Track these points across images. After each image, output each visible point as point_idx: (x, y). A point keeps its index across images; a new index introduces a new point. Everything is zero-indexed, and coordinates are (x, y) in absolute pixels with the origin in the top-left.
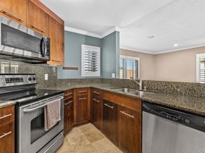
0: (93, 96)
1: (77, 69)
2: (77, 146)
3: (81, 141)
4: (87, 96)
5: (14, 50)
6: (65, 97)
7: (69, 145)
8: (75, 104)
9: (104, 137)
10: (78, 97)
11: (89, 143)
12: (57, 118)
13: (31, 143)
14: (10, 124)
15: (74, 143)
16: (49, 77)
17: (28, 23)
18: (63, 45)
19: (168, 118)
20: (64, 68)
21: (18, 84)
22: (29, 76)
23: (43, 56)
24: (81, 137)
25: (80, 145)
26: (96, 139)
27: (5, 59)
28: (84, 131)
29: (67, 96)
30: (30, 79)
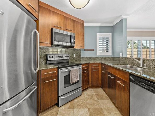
0: (103, 69)
1: (93, 50)
2: (89, 98)
3: (92, 97)
4: (98, 69)
5: (58, 43)
6: (83, 68)
7: (85, 97)
8: (90, 74)
9: (108, 99)
10: (92, 69)
11: (97, 99)
12: (77, 79)
13: (64, 88)
14: (56, 76)
15: (87, 97)
16: (76, 56)
17: (65, 28)
18: (83, 35)
19: (146, 89)
20: (85, 50)
21: (61, 59)
22: (66, 55)
23: (71, 44)
24: (93, 95)
25: (91, 99)
26: (102, 99)
27: (56, 47)
28: (95, 92)
29: (84, 67)
30: (66, 57)
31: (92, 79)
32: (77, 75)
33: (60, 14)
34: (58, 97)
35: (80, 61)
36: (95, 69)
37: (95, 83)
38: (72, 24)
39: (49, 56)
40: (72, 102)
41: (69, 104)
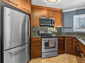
1: (71, 28)
3: (64, 60)
4: (72, 41)
6: (59, 39)
7: (59, 58)
8: (66, 44)
10: (67, 41)
12: (53, 45)
15: (61, 58)
16: (57, 31)
20: (64, 28)
24: (66, 58)
30: (50, 32)
31: (67, 48)
32: (53, 43)
33: (45, 9)
34: (41, 53)
35: (61, 34)
36: (69, 41)
37: (69, 51)
38: (53, 13)
39: (40, 31)
40: (50, 58)
41: (48, 59)
